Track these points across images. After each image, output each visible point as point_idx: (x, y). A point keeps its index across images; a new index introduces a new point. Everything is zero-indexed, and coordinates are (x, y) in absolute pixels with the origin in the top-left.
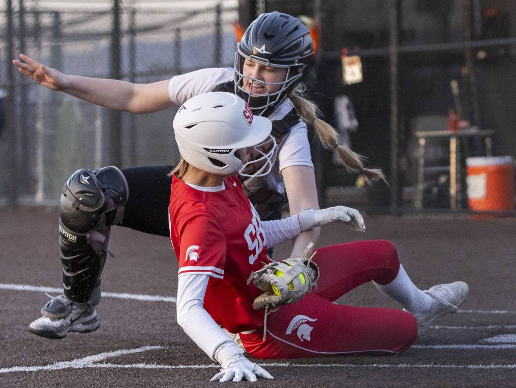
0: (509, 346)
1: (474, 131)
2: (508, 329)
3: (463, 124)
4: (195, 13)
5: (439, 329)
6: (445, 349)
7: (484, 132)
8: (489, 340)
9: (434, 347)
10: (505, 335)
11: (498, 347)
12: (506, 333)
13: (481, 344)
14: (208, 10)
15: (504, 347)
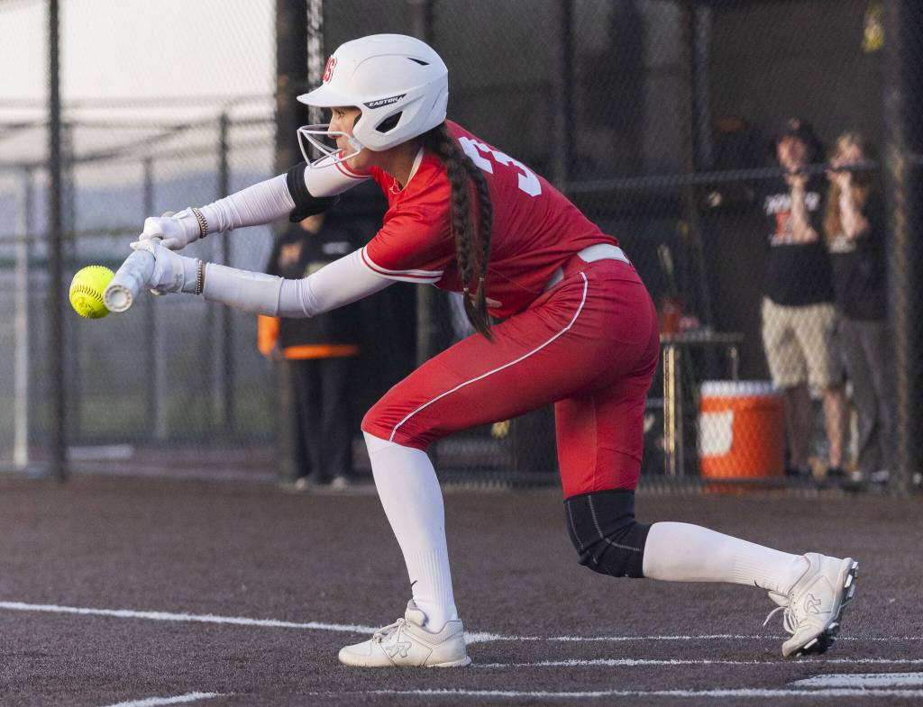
0: (846, 692)
1: (707, 334)
2: (834, 666)
3: (687, 322)
4: (181, 128)
5: (712, 666)
6: (730, 696)
7: (725, 338)
8: (806, 682)
9: (712, 693)
10: (830, 675)
11: (826, 693)
12: (832, 672)
13: (794, 688)
14: (203, 124)
15: (838, 693)
